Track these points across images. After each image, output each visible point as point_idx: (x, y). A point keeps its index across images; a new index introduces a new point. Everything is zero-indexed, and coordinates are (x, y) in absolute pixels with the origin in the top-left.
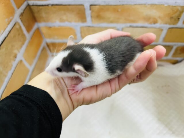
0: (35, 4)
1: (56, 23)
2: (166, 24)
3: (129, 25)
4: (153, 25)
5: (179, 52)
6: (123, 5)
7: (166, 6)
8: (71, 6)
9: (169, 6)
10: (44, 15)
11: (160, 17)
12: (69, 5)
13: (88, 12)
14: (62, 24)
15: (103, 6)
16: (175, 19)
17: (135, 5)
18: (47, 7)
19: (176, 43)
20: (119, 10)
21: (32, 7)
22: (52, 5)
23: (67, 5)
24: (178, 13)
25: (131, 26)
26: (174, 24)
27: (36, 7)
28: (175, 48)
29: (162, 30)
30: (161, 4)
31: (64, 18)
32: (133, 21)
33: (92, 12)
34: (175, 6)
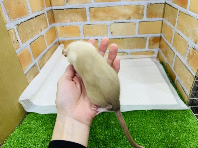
0: (56, 9)
1: (67, 23)
2: (136, 19)
3: (114, 21)
4: (129, 21)
5: (152, 43)
6: (108, 7)
7: (133, 6)
8: (78, 9)
9: (135, 6)
10: (60, 17)
11: (132, 14)
12: (77, 8)
13: (88, 13)
14: (71, 24)
15: (96, 8)
16: (141, 15)
17: (115, 6)
18: (63, 10)
19: (148, 35)
20: (107, 10)
21: (54, 11)
22: (66, 9)
23: (75, 9)
24: (141, 10)
25: (115, 23)
26: (141, 19)
27: (56, 10)
28: (148, 39)
29: (135, 24)
30: (130, 4)
31: (73, 18)
32: (116, 19)
33: (91, 12)
34: (138, 6)
